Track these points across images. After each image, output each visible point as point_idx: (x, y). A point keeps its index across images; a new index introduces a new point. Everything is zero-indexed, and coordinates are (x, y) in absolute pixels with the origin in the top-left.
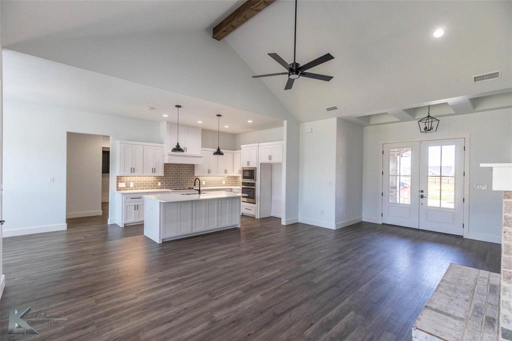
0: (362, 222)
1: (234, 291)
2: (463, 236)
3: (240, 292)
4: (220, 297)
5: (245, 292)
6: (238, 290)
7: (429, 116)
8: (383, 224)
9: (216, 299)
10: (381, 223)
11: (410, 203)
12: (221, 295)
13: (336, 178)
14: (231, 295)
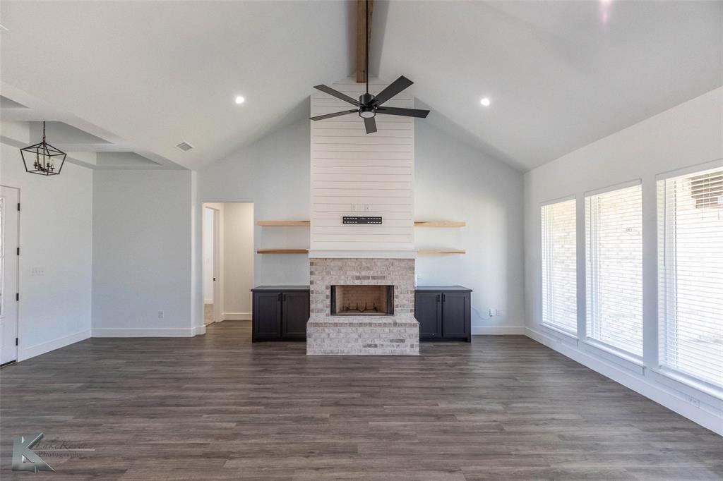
1: (467, 421)
2: (15, 361)
3: (458, 418)
4: (491, 421)
5: (453, 415)
6: (460, 421)
7: (44, 144)
9: (495, 421)
12: (486, 423)
14: (473, 418)
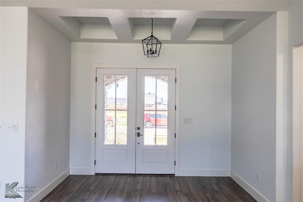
0: (70, 175)
2: (174, 175)
7: (152, 36)
8: (97, 174)
10: (94, 174)
11: (126, 144)
13: (27, 117)
